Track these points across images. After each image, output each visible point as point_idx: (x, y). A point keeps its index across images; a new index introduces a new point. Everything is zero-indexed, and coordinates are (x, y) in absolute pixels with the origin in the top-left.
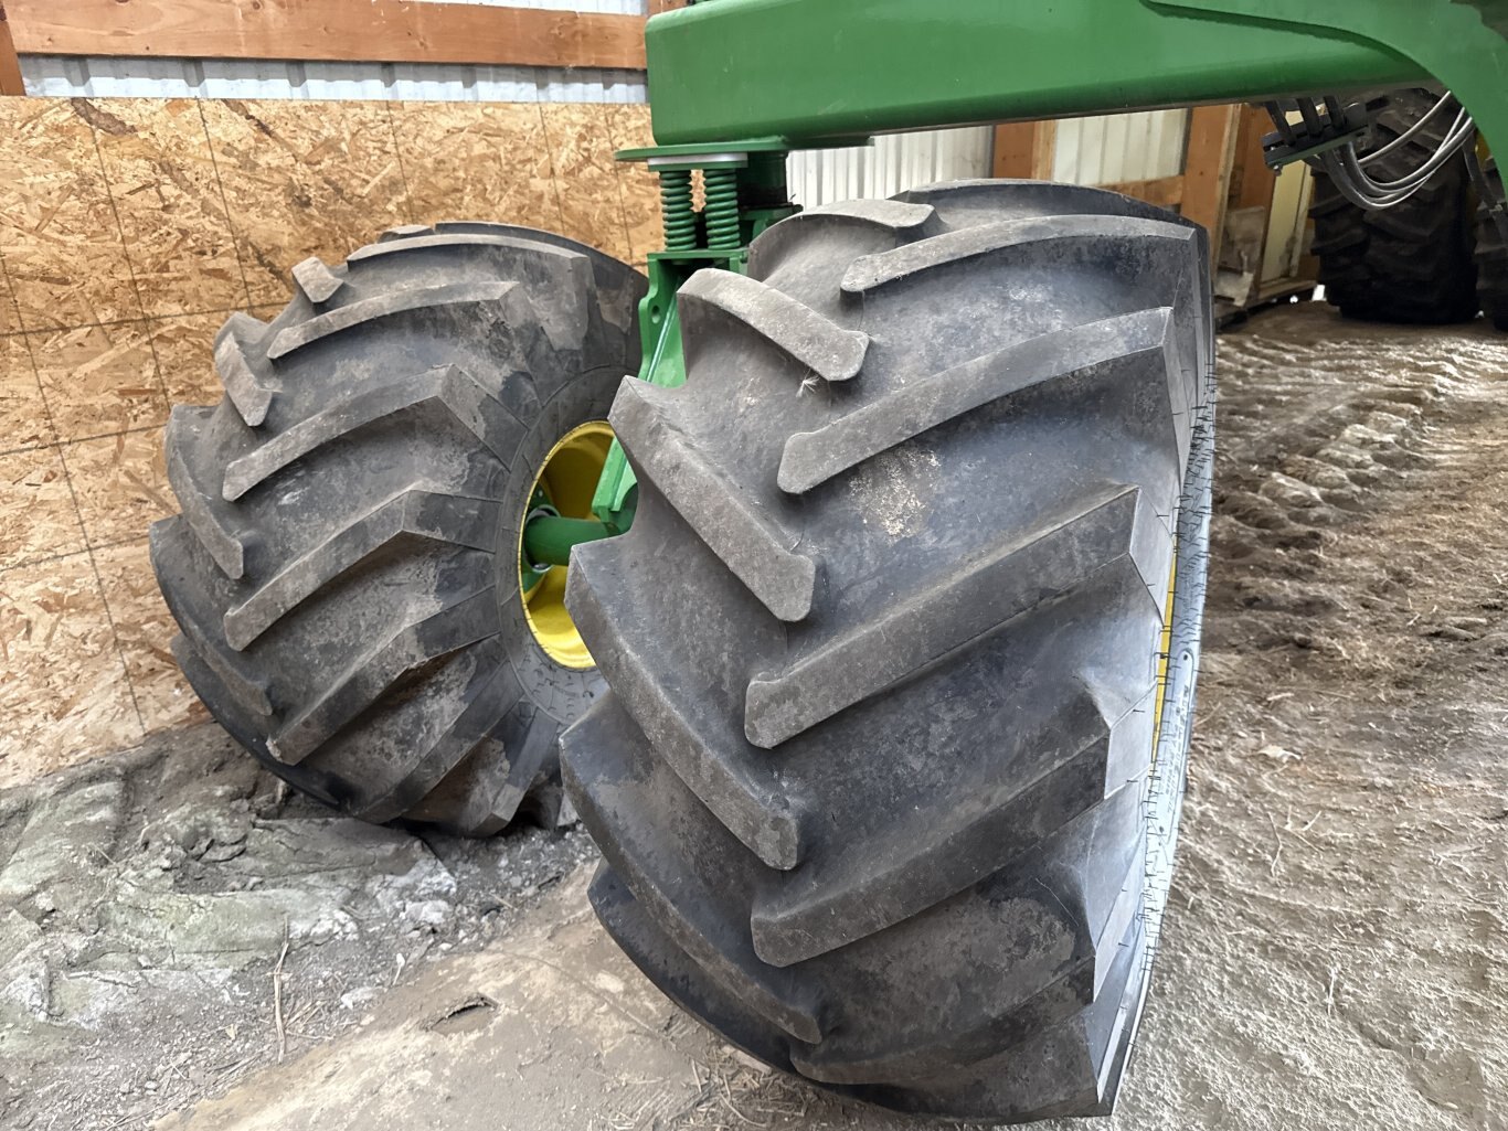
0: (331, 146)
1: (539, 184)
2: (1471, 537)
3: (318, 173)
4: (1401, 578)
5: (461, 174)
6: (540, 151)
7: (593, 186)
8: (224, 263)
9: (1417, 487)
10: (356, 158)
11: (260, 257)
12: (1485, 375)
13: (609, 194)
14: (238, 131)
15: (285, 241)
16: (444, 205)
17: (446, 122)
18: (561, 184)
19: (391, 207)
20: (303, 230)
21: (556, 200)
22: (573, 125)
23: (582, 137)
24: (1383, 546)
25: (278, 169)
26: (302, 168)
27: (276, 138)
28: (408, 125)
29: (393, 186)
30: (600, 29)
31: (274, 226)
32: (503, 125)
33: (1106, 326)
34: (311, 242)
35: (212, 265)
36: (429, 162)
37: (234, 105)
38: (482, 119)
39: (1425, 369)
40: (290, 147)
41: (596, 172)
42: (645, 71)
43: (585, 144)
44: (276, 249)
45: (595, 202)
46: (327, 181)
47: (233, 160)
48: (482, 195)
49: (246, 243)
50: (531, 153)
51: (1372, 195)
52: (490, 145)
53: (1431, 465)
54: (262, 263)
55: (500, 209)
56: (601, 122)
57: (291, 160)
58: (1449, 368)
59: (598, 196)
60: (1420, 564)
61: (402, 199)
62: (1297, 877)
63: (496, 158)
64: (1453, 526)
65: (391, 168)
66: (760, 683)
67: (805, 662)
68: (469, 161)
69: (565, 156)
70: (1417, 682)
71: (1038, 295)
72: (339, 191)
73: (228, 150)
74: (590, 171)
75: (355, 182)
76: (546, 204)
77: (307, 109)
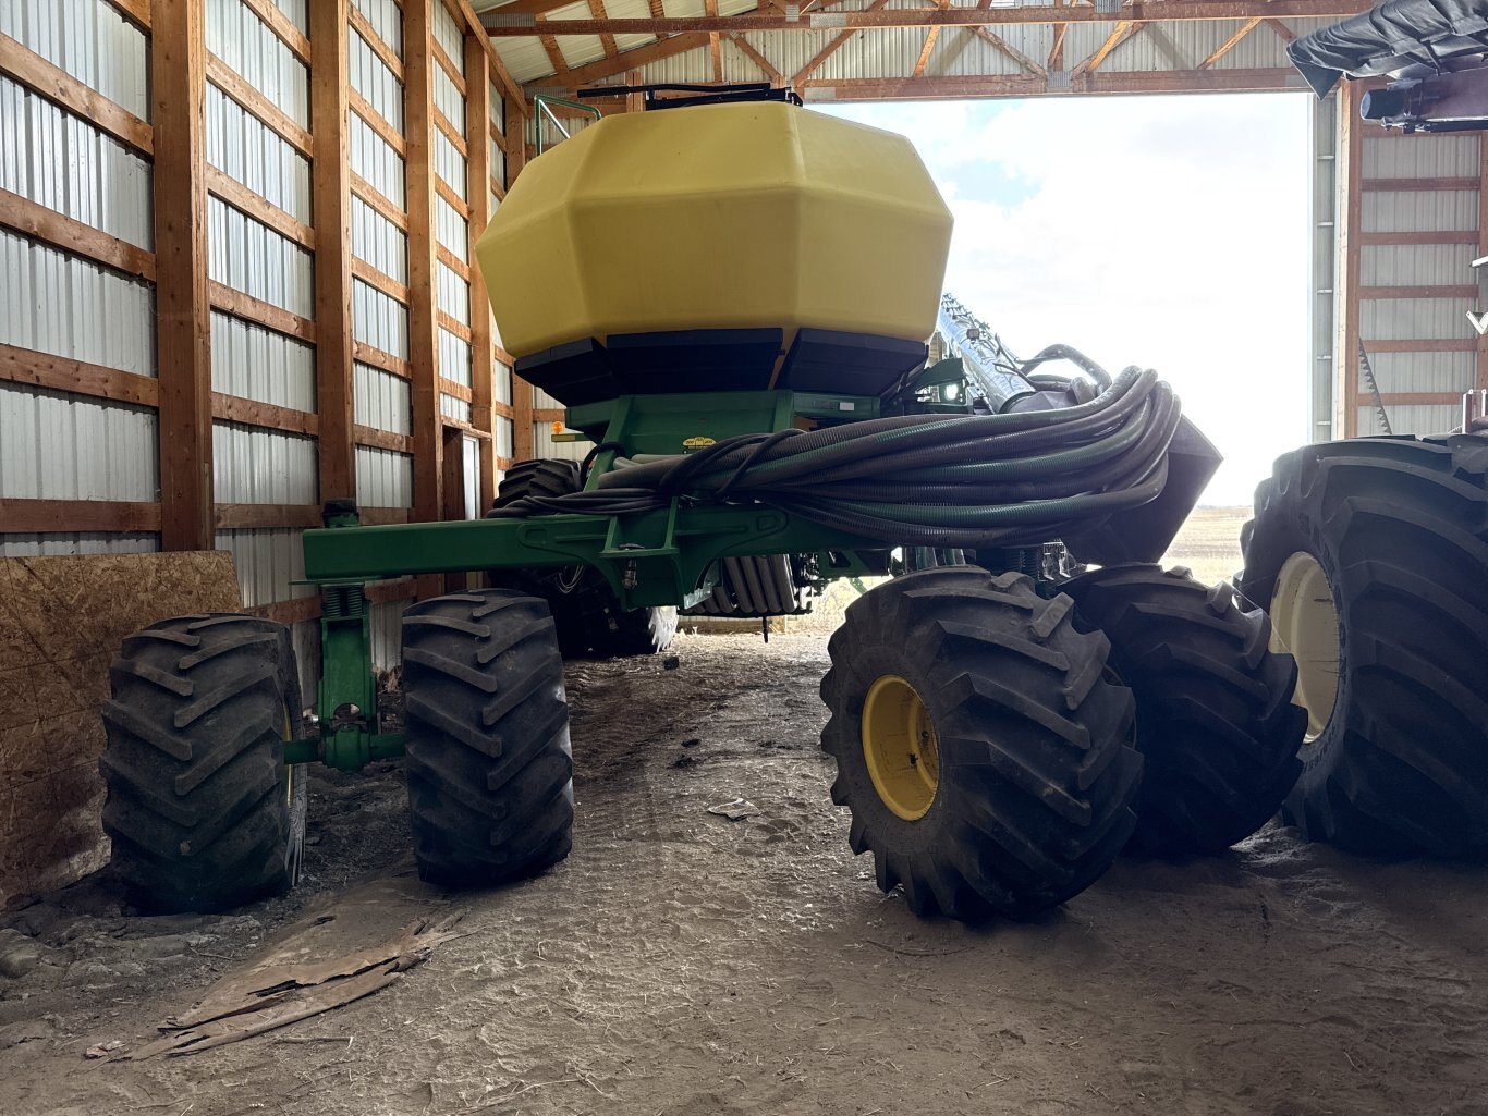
0: (57, 579)
1: (141, 596)
2: (616, 734)
3: (53, 593)
4: (595, 752)
5: (110, 592)
6: (141, 578)
7: (163, 597)
8: (19, 642)
9: (588, 722)
10: (68, 585)
11: (32, 638)
12: (602, 677)
13: (171, 600)
14: (19, 573)
15: (42, 630)
16: (104, 609)
17: (103, 565)
18: (151, 596)
19: (83, 611)
20: (48, 624)
21: (149, 605)
22: (153, 564)
23: (157, 571)
24: (583, 743)
25: (37, 592)
26: (46, 591)
27: (36, 576)
28: (87, 568)
29: (83, 599)
30: (140, 511)
31: (36, 622)
32: (125, 566)
33: (542, 620)
34: (52, 631)
35: (13, 643)
36: (96, 586)
37: (19, 560)
38: (116, 563)
39: (573, 677)
40: (42, 581)
41: (165, 589)
42: (160, 533)
43: (158, 574)
44: (39, 634)
45: (165, 604)
46: (57, 598)
47: (20, 588)
48: (118, 603)
49: (27, 631)
50: (137, 580)
51: (564, 588)
52: (121, 576)
53: (591, 713)
54: (33, 642)
55: (127, 610)
56: (164, 562)
57: (42, 587)
58: (584, 676)
59: (166, 601)
60: (600, 746)
61: (87, 606)
62: (594, 826)
63: (123, 583)
64: (609, 732)
65: (82, 590)
66: (486, 709)
67: (496, 702)
68: (113, 585)
69: (151, 581)
70: (612, 777)
71: (520, 616)
72: (62, 603)
73: (18, 583)
74: (162, 588)
75: (68, 598)
76: (145, 606)
77: (47, 561)
